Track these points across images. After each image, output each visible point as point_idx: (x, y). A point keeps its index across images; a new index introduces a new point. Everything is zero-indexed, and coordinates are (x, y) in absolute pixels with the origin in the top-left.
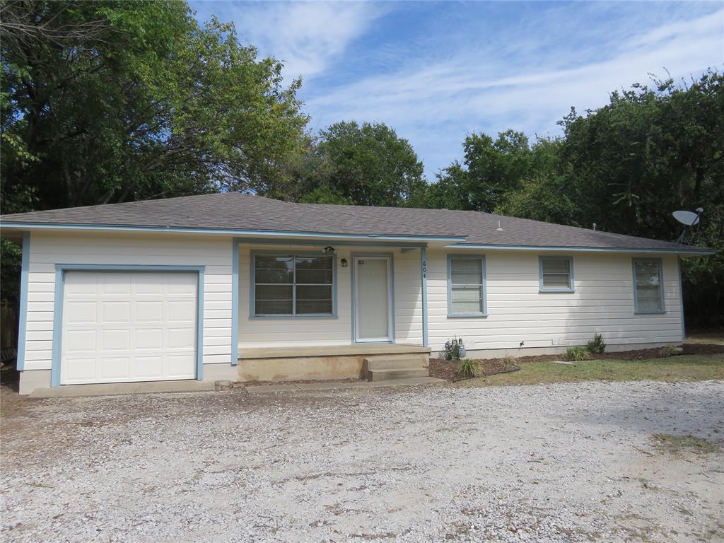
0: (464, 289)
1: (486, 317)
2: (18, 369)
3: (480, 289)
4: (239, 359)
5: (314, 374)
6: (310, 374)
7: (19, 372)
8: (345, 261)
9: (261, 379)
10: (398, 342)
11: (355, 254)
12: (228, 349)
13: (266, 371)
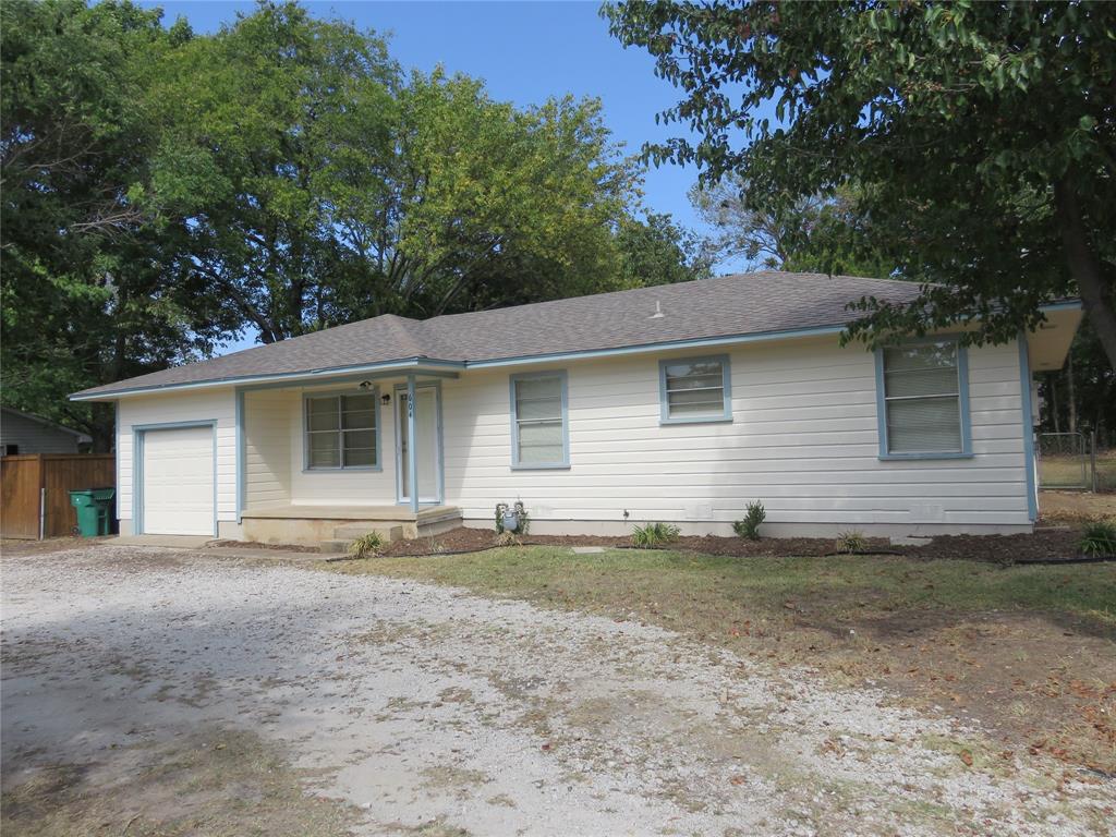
0: (541, 425)
1: (569, 469)
2: (118, 518)
4: (242, 518)
6: (299, 539)
7: (119, 520)
8: (387, 397)
9: (259, 541)
10: (449, 503)
11: (398, 387)
12: (234, 506)
13: (264, 532)
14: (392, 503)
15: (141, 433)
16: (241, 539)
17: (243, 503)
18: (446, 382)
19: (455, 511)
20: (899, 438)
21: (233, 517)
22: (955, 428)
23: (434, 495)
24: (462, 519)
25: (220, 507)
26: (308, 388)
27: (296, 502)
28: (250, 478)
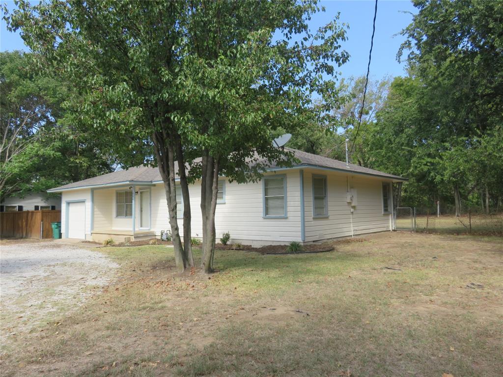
2: (61, 232)
4: (92, 233)
8: (137, 193)
9: (96, 241)
10: (152, 230)
11: (140, 189)
12: (90, 229)
15: (68, 203)
16: (91, 240)
17: (92, 228)
18: (152, 187)
19: (152, 233)
20: (270, 211)
21: (89, 233)
22: (283, 208)
23: (148, 227)
24: (156, 235)
25: (86, 229)
26: (117, 189)
27: (113, 228)
28: (95, 219)
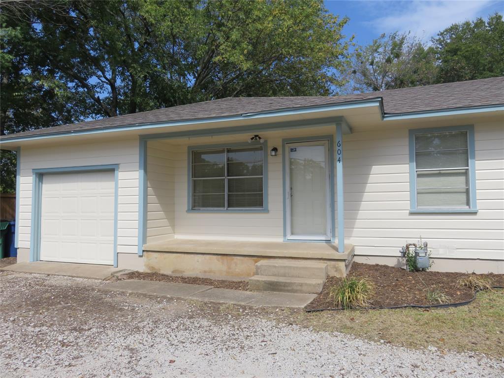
2: (16, 247)
3: (466, 174)
4: (143, 251)
5: (209, 272)
6: (205, 272)
7: (17, 249)
8: (275, 149)
9: (162, 272)
11: (286, 141)
12: (135, 241)
13: (167, 265)
14: (280, 240)
15: (41, 176)
16: (142, 269)
17: (144, 238)
21: (135, 250)
23: (325, 234)
25: (120, 241)
27: (179, 237)
28: (150, 215)
